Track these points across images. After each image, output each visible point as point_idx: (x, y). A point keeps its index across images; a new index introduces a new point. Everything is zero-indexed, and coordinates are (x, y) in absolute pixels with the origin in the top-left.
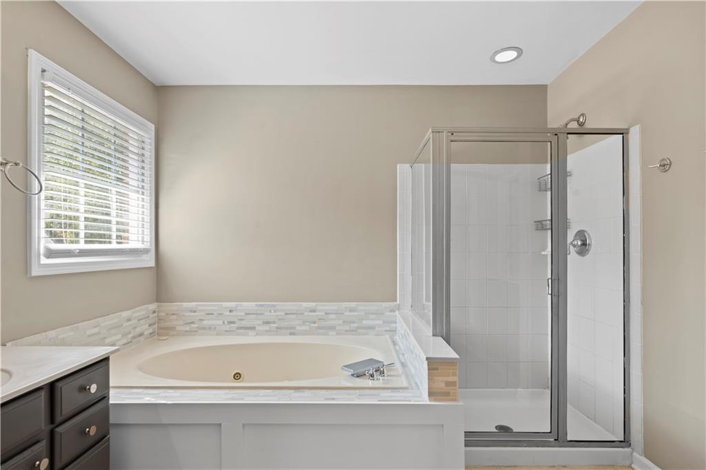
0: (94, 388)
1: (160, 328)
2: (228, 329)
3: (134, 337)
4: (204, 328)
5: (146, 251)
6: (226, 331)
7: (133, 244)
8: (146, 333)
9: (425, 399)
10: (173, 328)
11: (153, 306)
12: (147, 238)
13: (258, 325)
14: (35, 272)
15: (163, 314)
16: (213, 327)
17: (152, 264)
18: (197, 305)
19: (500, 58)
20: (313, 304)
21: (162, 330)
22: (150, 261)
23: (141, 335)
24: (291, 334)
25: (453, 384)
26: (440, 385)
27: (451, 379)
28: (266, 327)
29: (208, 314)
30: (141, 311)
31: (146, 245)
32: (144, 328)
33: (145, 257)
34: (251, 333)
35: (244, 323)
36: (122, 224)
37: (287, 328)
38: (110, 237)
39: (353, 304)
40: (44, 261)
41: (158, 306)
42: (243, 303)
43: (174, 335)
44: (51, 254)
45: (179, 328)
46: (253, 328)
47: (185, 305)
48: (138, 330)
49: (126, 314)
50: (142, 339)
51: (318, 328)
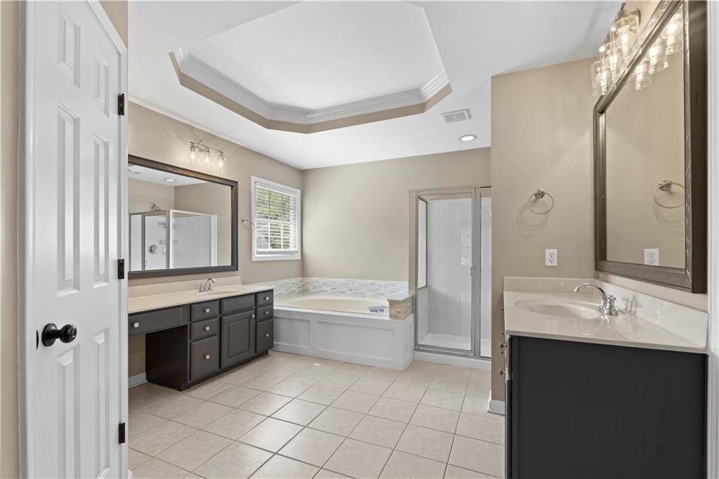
0: (268, 298)
1: (303, 290)
3: (291, 292)
4: (322, 291)
5: (296, 252)
6: (332, 293)
7: (291, 249)
8: (297, 291)
9: (388, 318)
10: (308, 290)
11: (300, 279)
12: (297, 246)
13: (346, 291)
14: (254, 260)
15: (304, 283)
16: (326, 290)
17: (299, 258)
18: (319, 279)
19: (464, 139)
20: (373, 281)
21: (304, 291)
22: (298, 257)
23: (294, 291)
24: (363, 297)
25: (399, 312)
26: (394, 312)
27: (399, 310)
28: (350, 292)
29: (324, 284)
30: (294, 280)
31: (296, 249)
32: (295, 288)
33: (296, 255)
34: (343, 294)
35: (340, 290)
36: (286, 239)
37: (361, 293)
38: (280, 245)
39: (394, 282)
40: (256, 255)
41: (302, 279)
42: (339, 279)
43: (309, 293)
44: (258, 253)
45: (311, 290)
46: (344, 292)
47: (314, 279)
48: (293, 289)
49: (287, 280)
50: (294, 293)
51: (376, 294)
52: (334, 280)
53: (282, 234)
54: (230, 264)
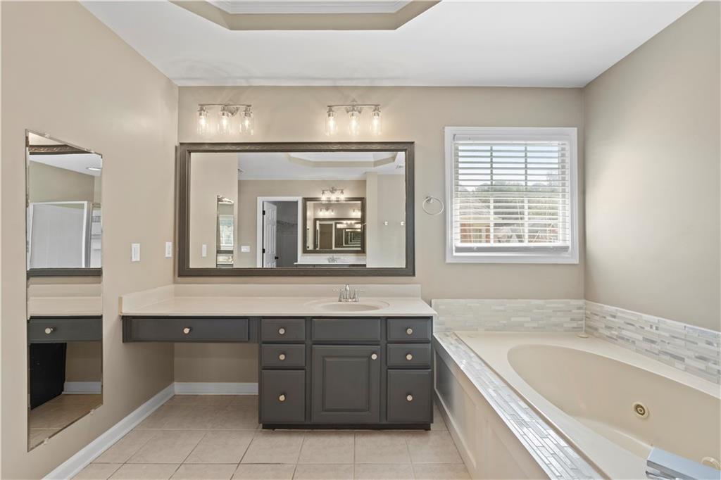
0: (410, 331)
2: (648, 349)
4: (622, 338)
6: (646, 350)
8: (566, 326)
10: (596, 329)
11: (581, 302)
13: (688, 357)
14: (449, 261)
15: (589, 313)
16: (631, 340)
18: (617, 310)
22: (574, 259)
23: (559, 326)
28: (701, 365)
29: (628, 324)
30: (558, 303)
31: (567, 244)
34: (679, 365)
35: (669, 348)
40: (455, 254)
41: (586, 304)
42: (668, 321)
43: (596, 337)
44: (459, 250)
45: (600, 331)
46: (681, 359)
47: (607, 308)
49: (537, 302)
50: (558, 329)
52: (654, 319)
53: (526, 217)
54: (404, 267)
